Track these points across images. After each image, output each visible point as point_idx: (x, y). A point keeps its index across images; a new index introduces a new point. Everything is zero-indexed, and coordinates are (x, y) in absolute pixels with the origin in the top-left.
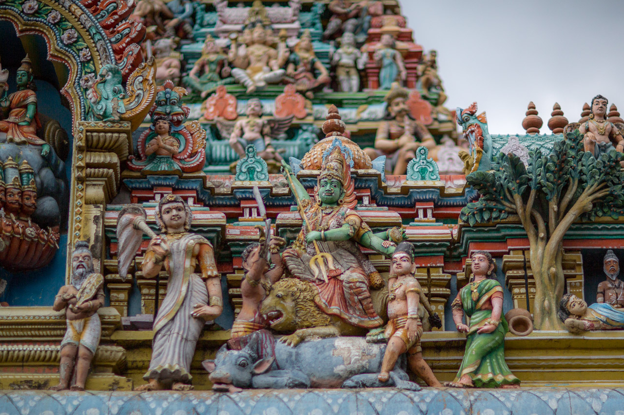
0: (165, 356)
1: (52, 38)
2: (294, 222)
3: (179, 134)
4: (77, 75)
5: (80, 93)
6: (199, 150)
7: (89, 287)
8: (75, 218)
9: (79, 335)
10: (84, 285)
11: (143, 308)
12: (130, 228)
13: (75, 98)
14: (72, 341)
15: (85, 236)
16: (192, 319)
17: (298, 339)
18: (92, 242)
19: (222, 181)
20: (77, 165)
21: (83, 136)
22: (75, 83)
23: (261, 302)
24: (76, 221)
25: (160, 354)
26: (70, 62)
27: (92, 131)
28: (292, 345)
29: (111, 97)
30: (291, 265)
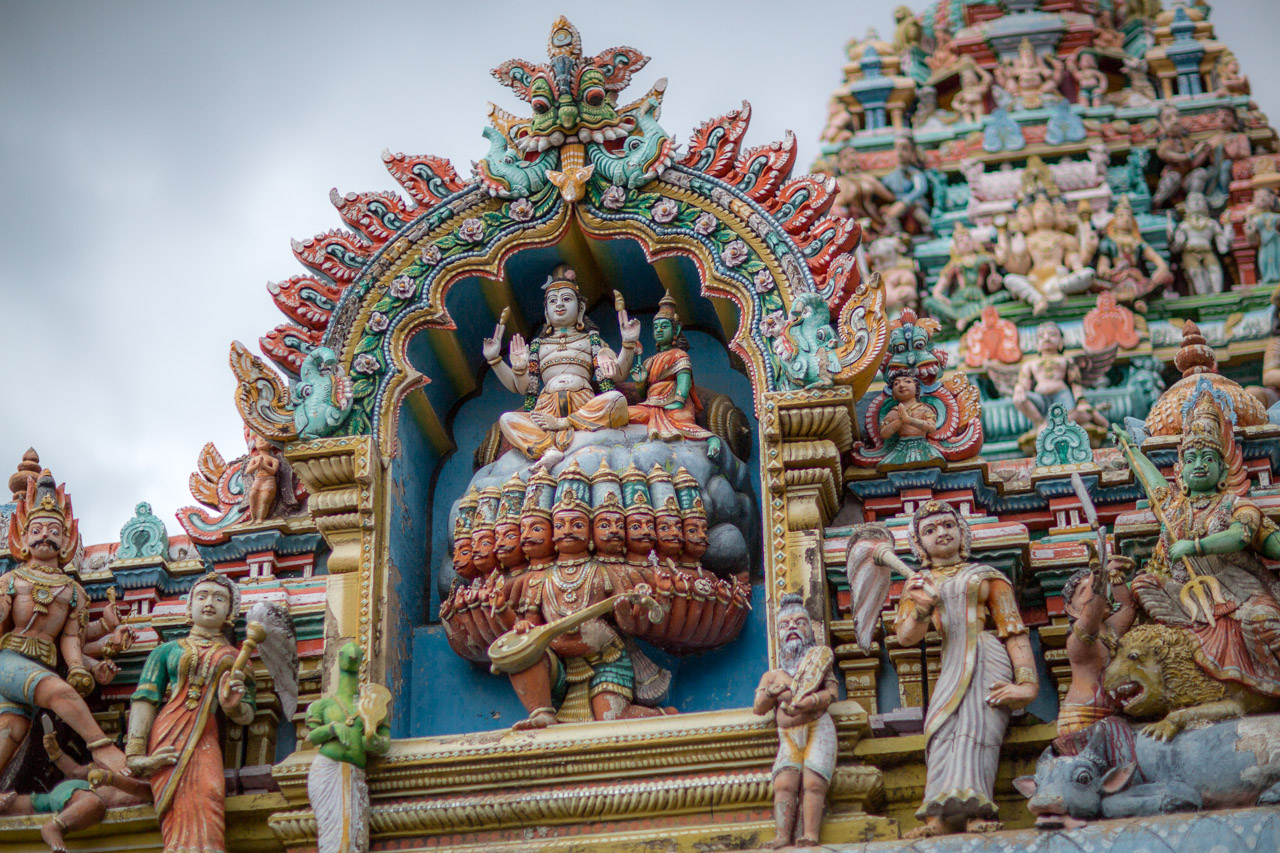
0: (949, 775)
1: (707, 260)
2: (1146, 528)
3: (935, 397)
4: (754, 316)
5: (761, 346)
6: (971, 422)
7: (810, 670)
8: (774, 556)
9: (801, 752)
10: (801, 668)
11: (903, 698)
12: (869, 565)
13: (754, 355)
14: (790, 764)
15: (794, 585)
16: (989, 709)
17: (1172, 727)
18: (807, 594)
19: (1014, 469)
20: (770, 466)
21: (774, 417)
22: (751, 330)
23: (1103, 669)
24: (777, 562)
25: (940, 773)
26: (739, 295)
27: (788, 408)
28: (1164, 739)
29: (815, 347)
30: (1148, 602)
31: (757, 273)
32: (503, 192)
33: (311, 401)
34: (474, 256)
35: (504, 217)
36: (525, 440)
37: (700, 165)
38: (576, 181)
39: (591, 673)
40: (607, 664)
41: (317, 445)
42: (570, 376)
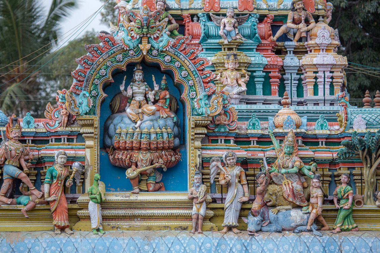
0: (230, 218)
1: (177, 73)
2: (274, 156)
3: (227, 112)
4: (188, 91)
5: (189, 99)
6: (235, 121)
8: (191, 155)
9: (198, 210)
12: (215, 167)
13: (187, 100)
15: (195, 163)
16: (239, 202)
17: (277, 211)
18: (198, 166)
19: (241, 125)
20: (192, 134)
21: (194, 123)
22: (187, 94)
23: (264, 196)
24: (192, 157)
25: (228, 217)
26: (184, 84)
27: (197, 121)
28: (275, 214)
29: (204, 106)
31: (190, 80)
32: (128, 49)
33: (83, 105)
34: (119, 64)
35: (127, 54)
36: (133, 118)
37: (177, 47)
38: (146, 49)
39: (147, 178)
40: (151, 176)
41: (85, 117)
42: (141, 97)
